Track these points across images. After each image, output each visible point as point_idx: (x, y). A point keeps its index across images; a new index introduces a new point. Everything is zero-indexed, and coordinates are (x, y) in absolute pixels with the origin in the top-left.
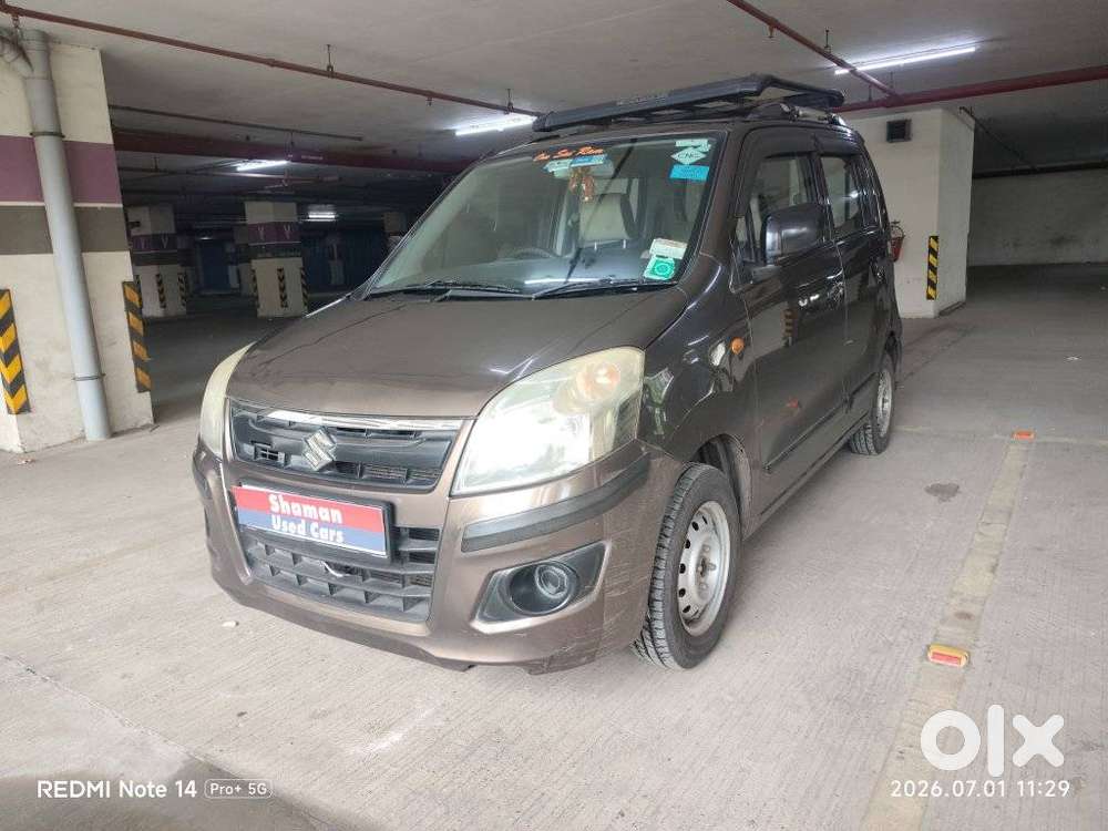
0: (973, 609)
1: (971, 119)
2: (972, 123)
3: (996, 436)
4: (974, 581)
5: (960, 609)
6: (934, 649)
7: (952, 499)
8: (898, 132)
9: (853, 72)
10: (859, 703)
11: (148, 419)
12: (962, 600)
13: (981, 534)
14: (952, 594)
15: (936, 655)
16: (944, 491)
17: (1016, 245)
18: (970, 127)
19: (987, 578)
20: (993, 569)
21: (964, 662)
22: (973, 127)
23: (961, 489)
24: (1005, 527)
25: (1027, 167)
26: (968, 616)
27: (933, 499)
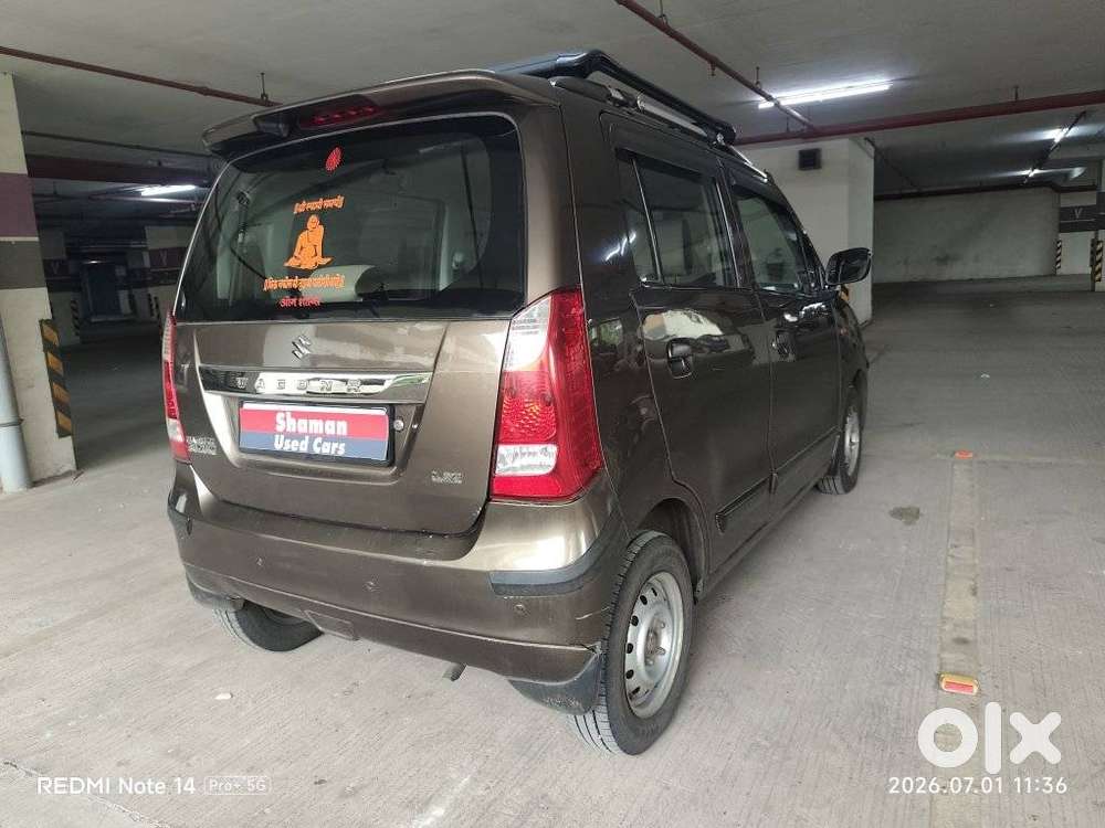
0: (968, 635)
1: (871, 147)
2: (872, 150)
3: (938, 456)
4: (961, 606)
5: (955, 635)
6: (946, 679)
7: (918, 522)
8: (809, 161)
9: (777, 105)
10: (890, 738)
11: (70, 465)
12: (956, 625)
13: (952, 556)
14: (944, 620)
15: (949, 684)
16: (907, 515)
17: (906, 263)
18: (870, 156)
19: (970, 602)
20: (974, 592)
21: (975, 689)
22: (873, 154)
23: (921, 511)
24: (971, 548)
25: (914, 191)
26: (964, 641)
27: (899, 523)
